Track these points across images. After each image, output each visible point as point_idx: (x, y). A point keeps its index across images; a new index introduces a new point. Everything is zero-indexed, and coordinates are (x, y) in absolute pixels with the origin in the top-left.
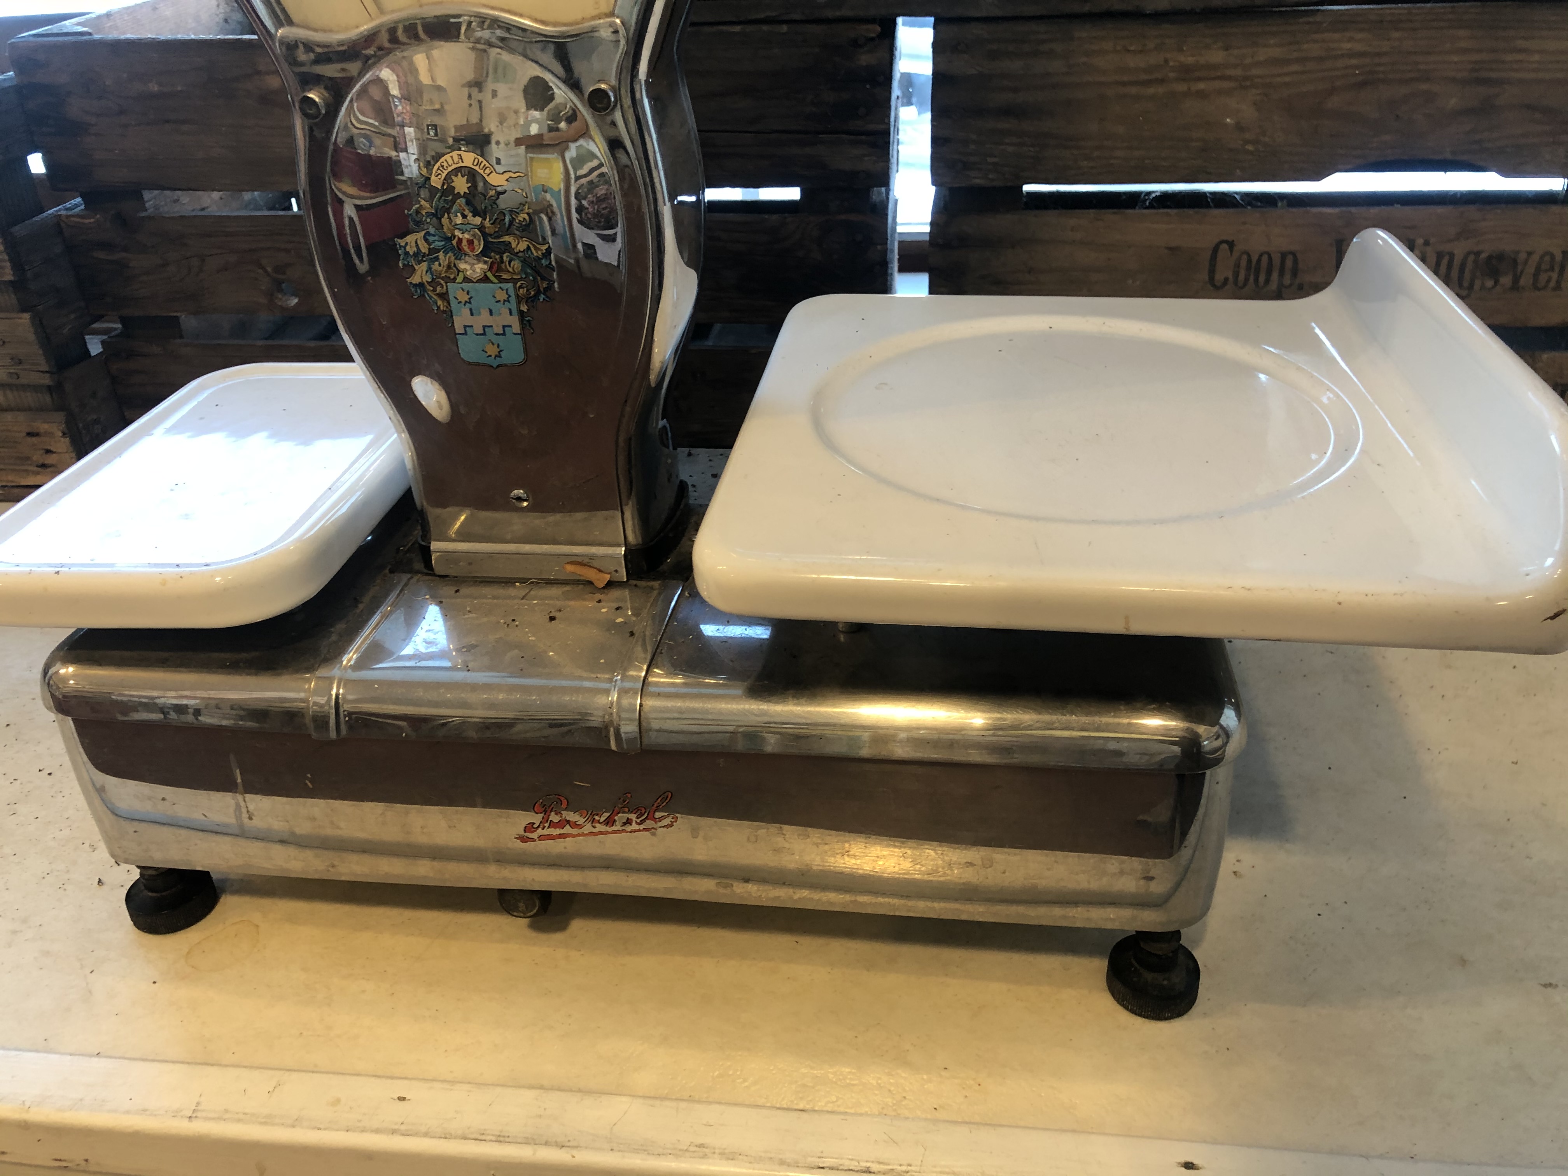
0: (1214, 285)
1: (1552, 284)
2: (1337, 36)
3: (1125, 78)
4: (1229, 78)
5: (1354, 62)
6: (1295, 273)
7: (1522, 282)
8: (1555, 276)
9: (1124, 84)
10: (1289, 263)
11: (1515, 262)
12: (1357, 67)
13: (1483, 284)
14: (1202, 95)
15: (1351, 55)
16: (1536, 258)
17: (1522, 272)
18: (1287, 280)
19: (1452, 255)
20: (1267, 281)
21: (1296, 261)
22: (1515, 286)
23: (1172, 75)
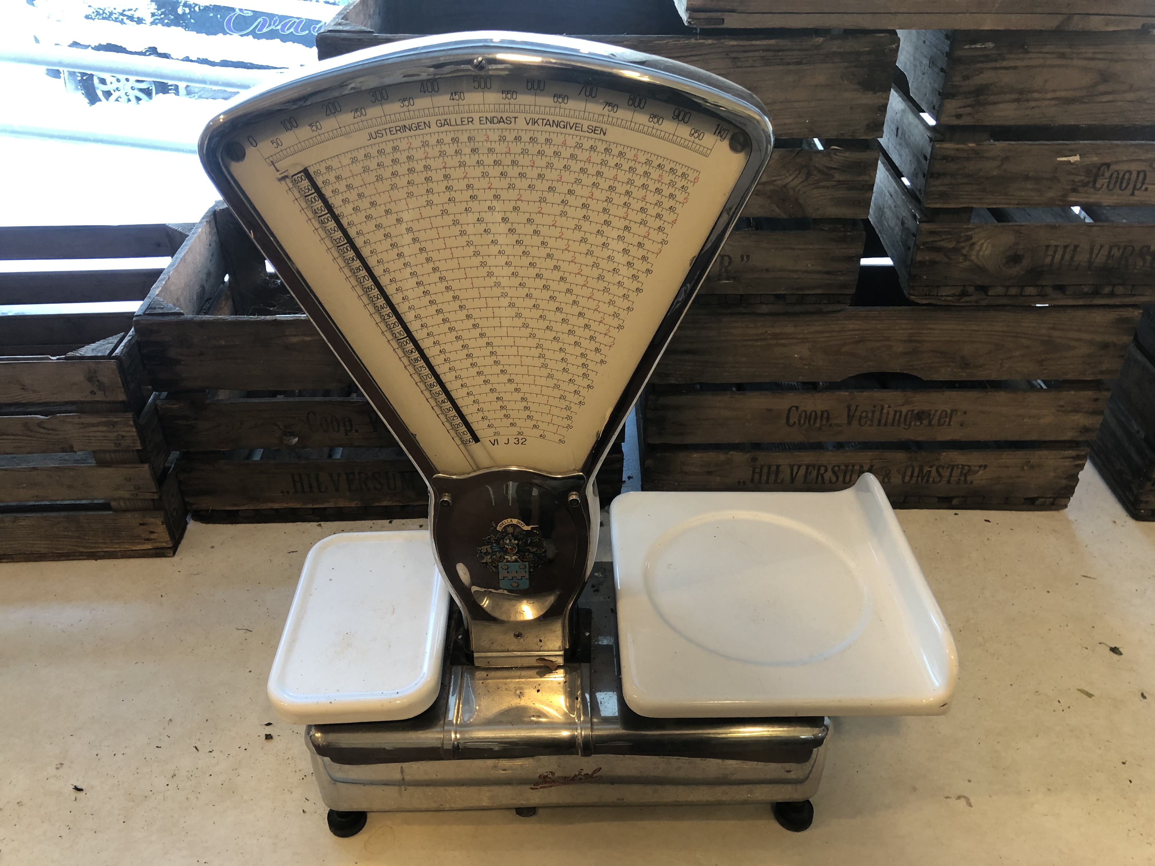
0: (789, 425)
1: (947, 423)
2: (847, 322)
3: (746, 338)
4: (797, 339)
5: (856, 332)
6: (828, 419)
7: (933, 423)
8: (947, 420)
9: (746, 340)
10: (825, 415)
11: (930, 415)
12: (857, 335)
13: (915, 424)
14: (783, 345)
15: (853, 330)
16: (939, 413)
17: (933, 418)
18: (824, 422)
19: (901, 412)
20: (814, 423)
21: (828, 414)
22: (930, 424)
23: (769, 337)
